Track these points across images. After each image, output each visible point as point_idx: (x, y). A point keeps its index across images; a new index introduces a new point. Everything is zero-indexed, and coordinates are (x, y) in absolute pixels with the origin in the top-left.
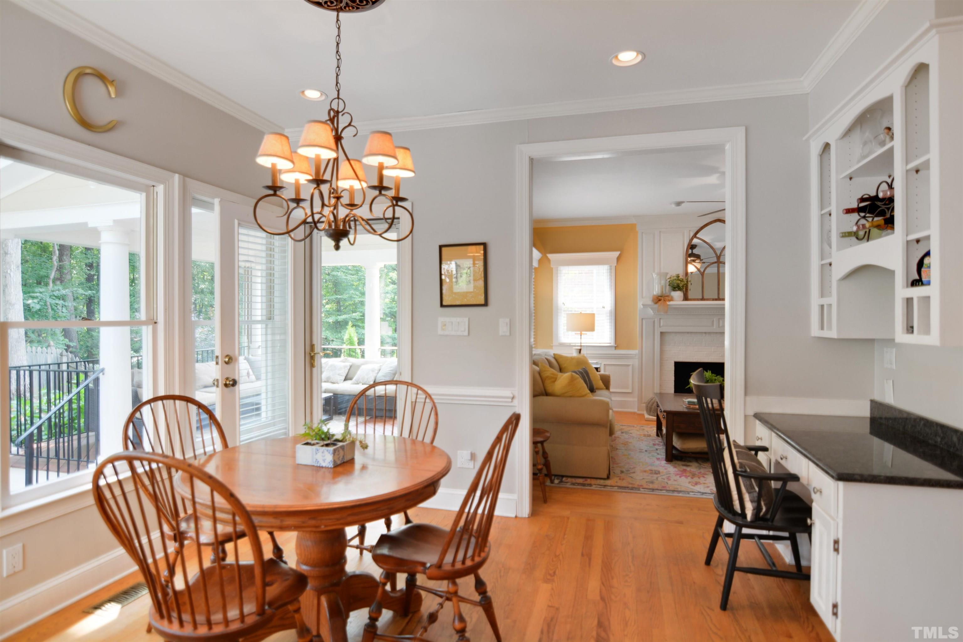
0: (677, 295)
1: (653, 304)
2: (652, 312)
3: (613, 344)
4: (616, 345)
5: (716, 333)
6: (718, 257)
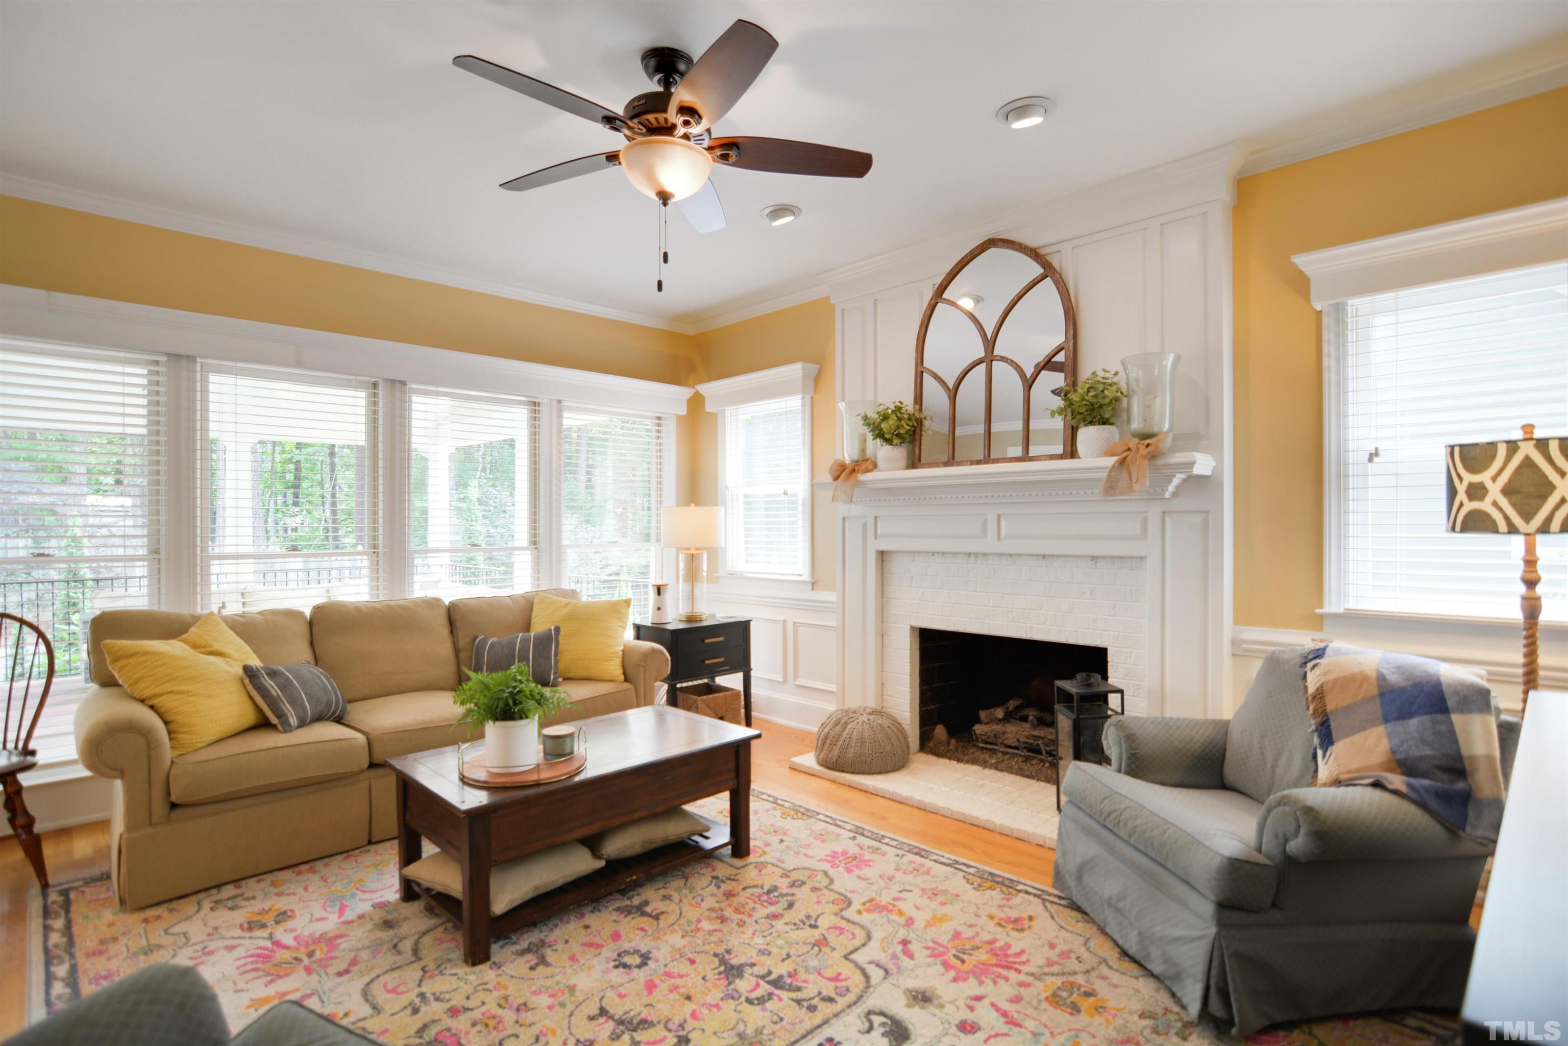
0: (891, 454)
3: (808, 577)
4: (813, 581)
5: (1001, 555)
6: (990, 343)
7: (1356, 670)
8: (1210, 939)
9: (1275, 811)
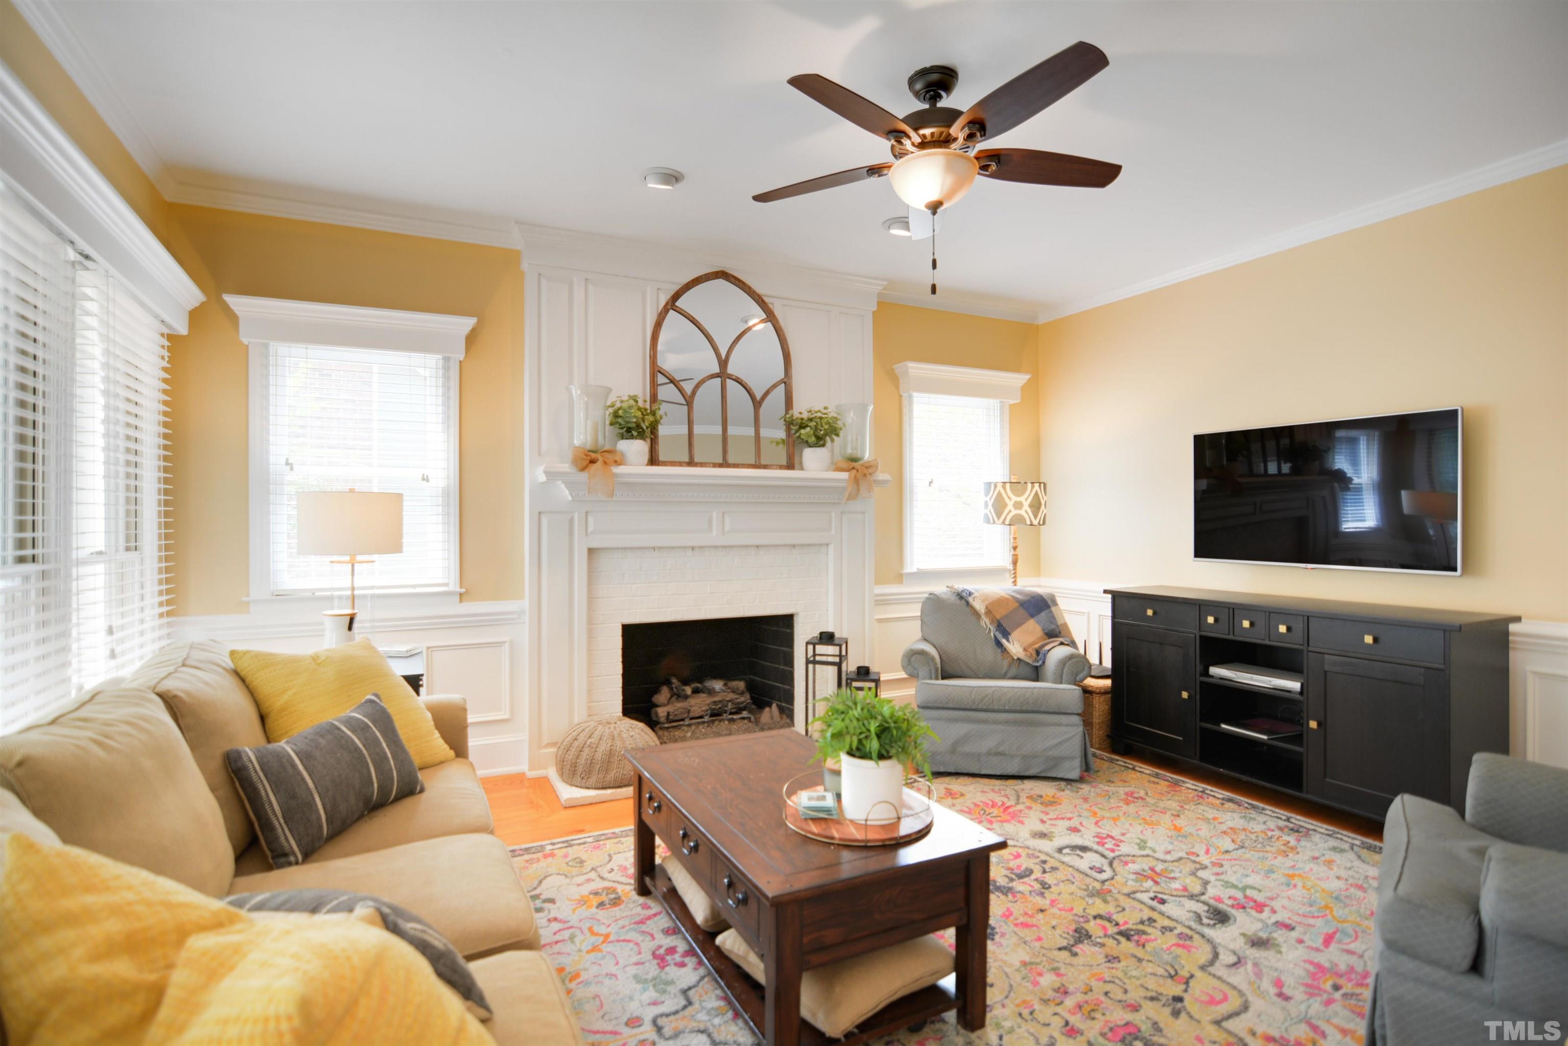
0: (636, 448)
1: (574, 470)
2: (567, 492)
3: (454, 586)
4: (463, 590)
5: (716, 547)
6: (723, 363)
7: (998, 596)
8: (1081, 734)
9: (1068, 664)
